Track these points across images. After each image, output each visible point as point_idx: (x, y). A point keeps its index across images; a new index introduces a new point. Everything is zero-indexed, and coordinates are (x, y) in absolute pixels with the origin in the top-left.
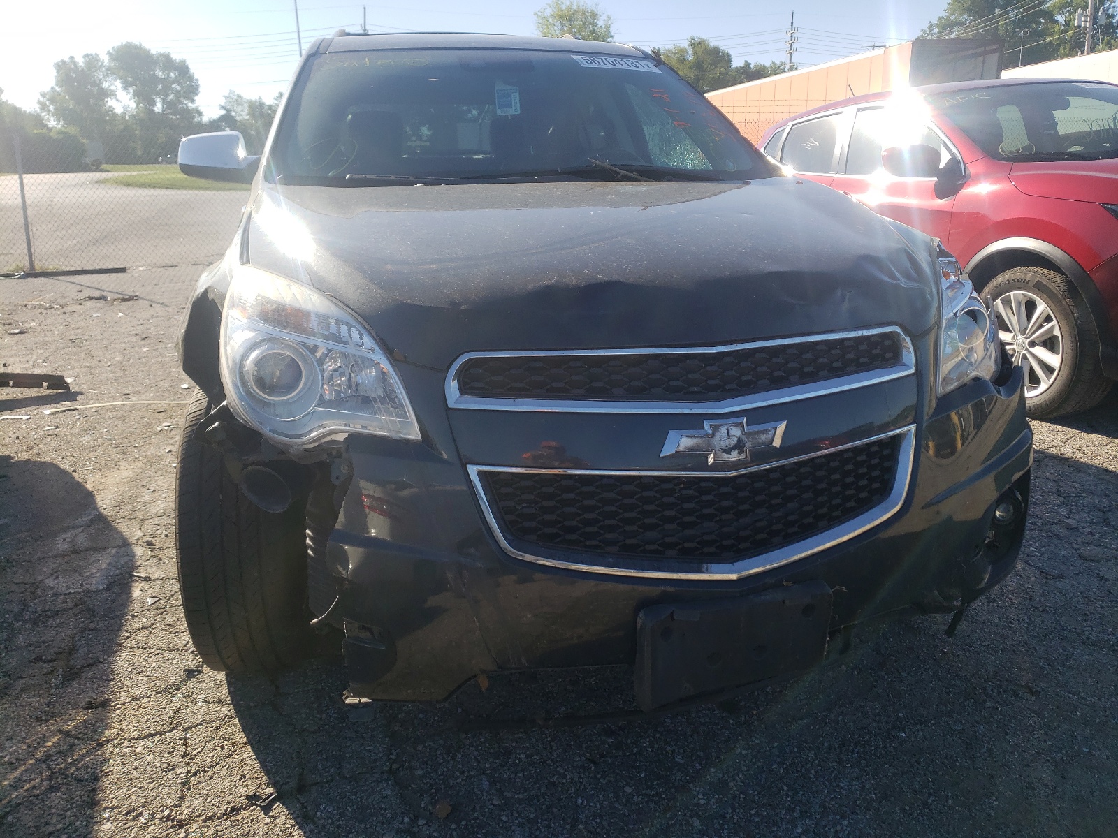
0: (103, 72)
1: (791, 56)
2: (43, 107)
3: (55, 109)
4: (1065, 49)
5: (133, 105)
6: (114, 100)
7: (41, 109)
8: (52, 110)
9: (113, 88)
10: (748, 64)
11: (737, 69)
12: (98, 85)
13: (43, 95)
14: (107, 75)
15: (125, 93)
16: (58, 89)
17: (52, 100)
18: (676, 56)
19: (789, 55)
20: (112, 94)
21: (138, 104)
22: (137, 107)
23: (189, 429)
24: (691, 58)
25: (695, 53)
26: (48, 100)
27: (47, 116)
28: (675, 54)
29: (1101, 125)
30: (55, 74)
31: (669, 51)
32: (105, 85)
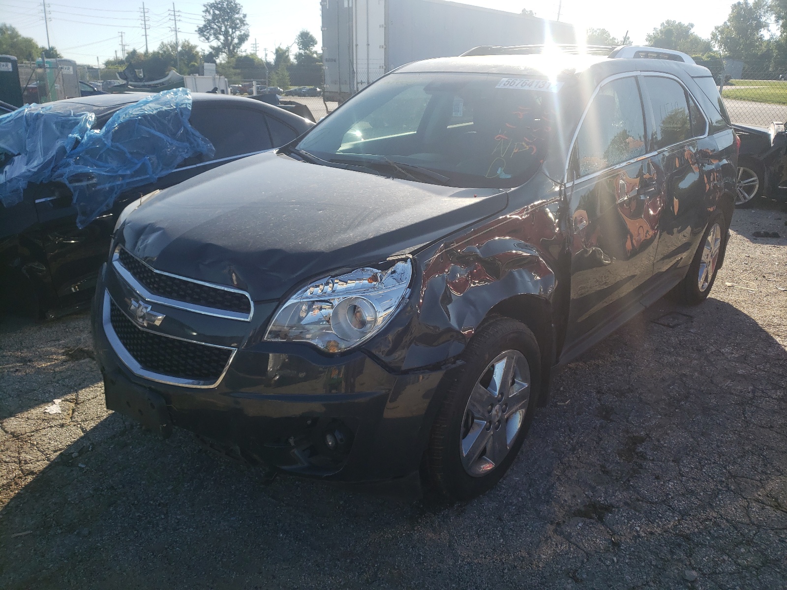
0: (764, 10)
2: (714, 36)
3: (722, 38)
5: (778, 33)
6: (766, 31)
7: (712, 39)
8: (719, 38)
9: (768, 21)
12: (757, 19)
13: (717, 28)
14: (767, 12)
15: (775, 25)
16: (728, 24)
17: (722, 32)
20: (766, 26)
21: (782, 33)
22: (781, 35)
26: (719, 32)
27: (714, 43)
30: (730, 12)
32: (763, 19)
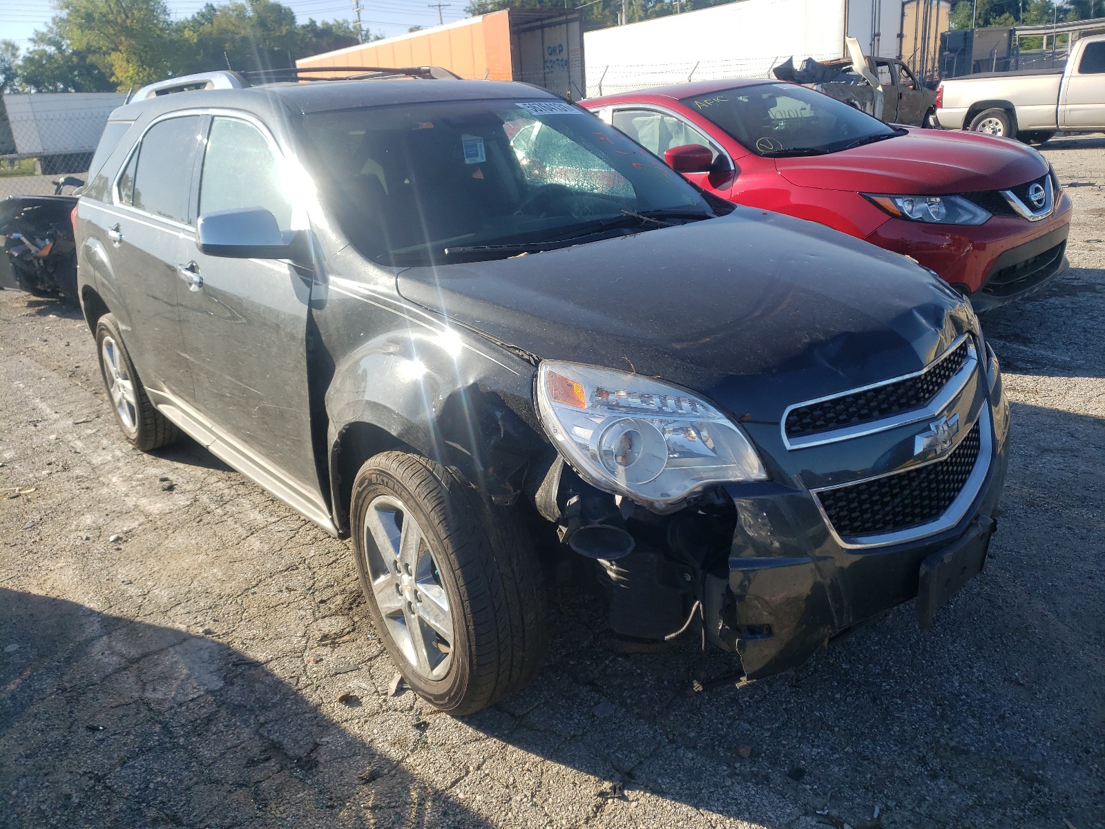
1: (359, 14)
4: (598, 8)
10: (313, 23)
11: (304, 27)
18: (235, 13)
19: (356, 13)
23: (438, 508)
24: (250, 13)
25: (255, 10)
28: (233, 11)
29: (795, 113)
31: (225, 7)
